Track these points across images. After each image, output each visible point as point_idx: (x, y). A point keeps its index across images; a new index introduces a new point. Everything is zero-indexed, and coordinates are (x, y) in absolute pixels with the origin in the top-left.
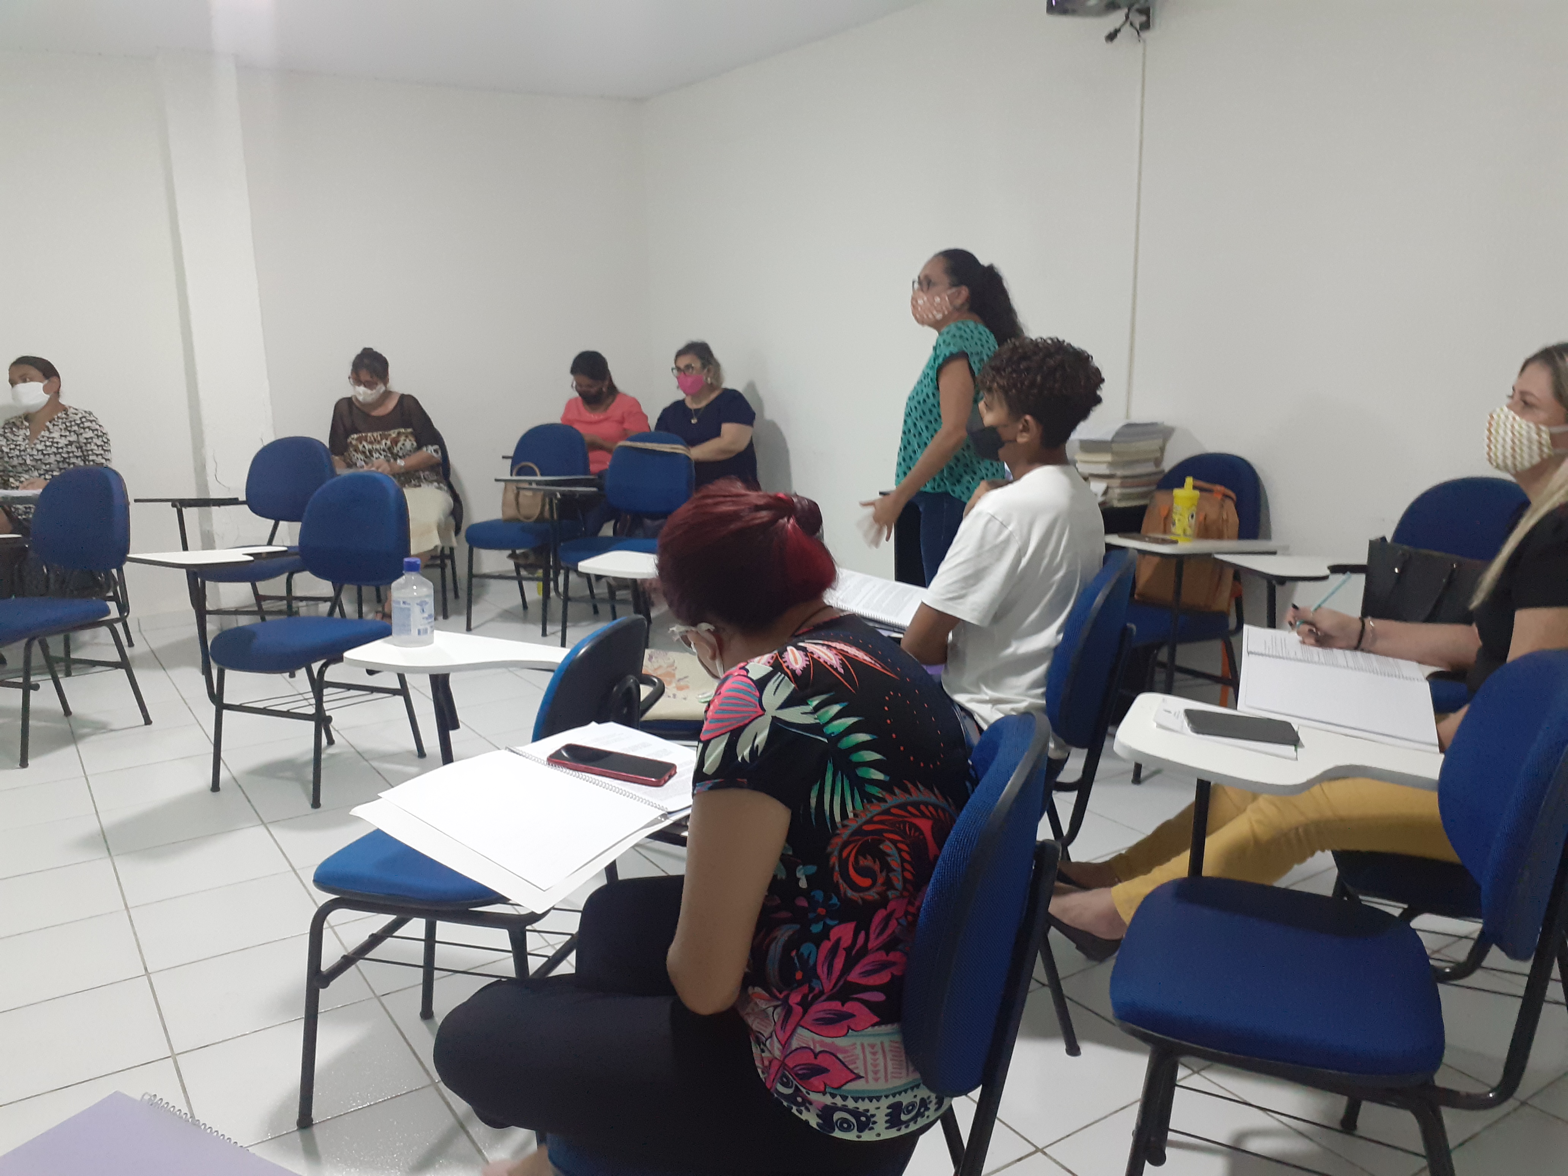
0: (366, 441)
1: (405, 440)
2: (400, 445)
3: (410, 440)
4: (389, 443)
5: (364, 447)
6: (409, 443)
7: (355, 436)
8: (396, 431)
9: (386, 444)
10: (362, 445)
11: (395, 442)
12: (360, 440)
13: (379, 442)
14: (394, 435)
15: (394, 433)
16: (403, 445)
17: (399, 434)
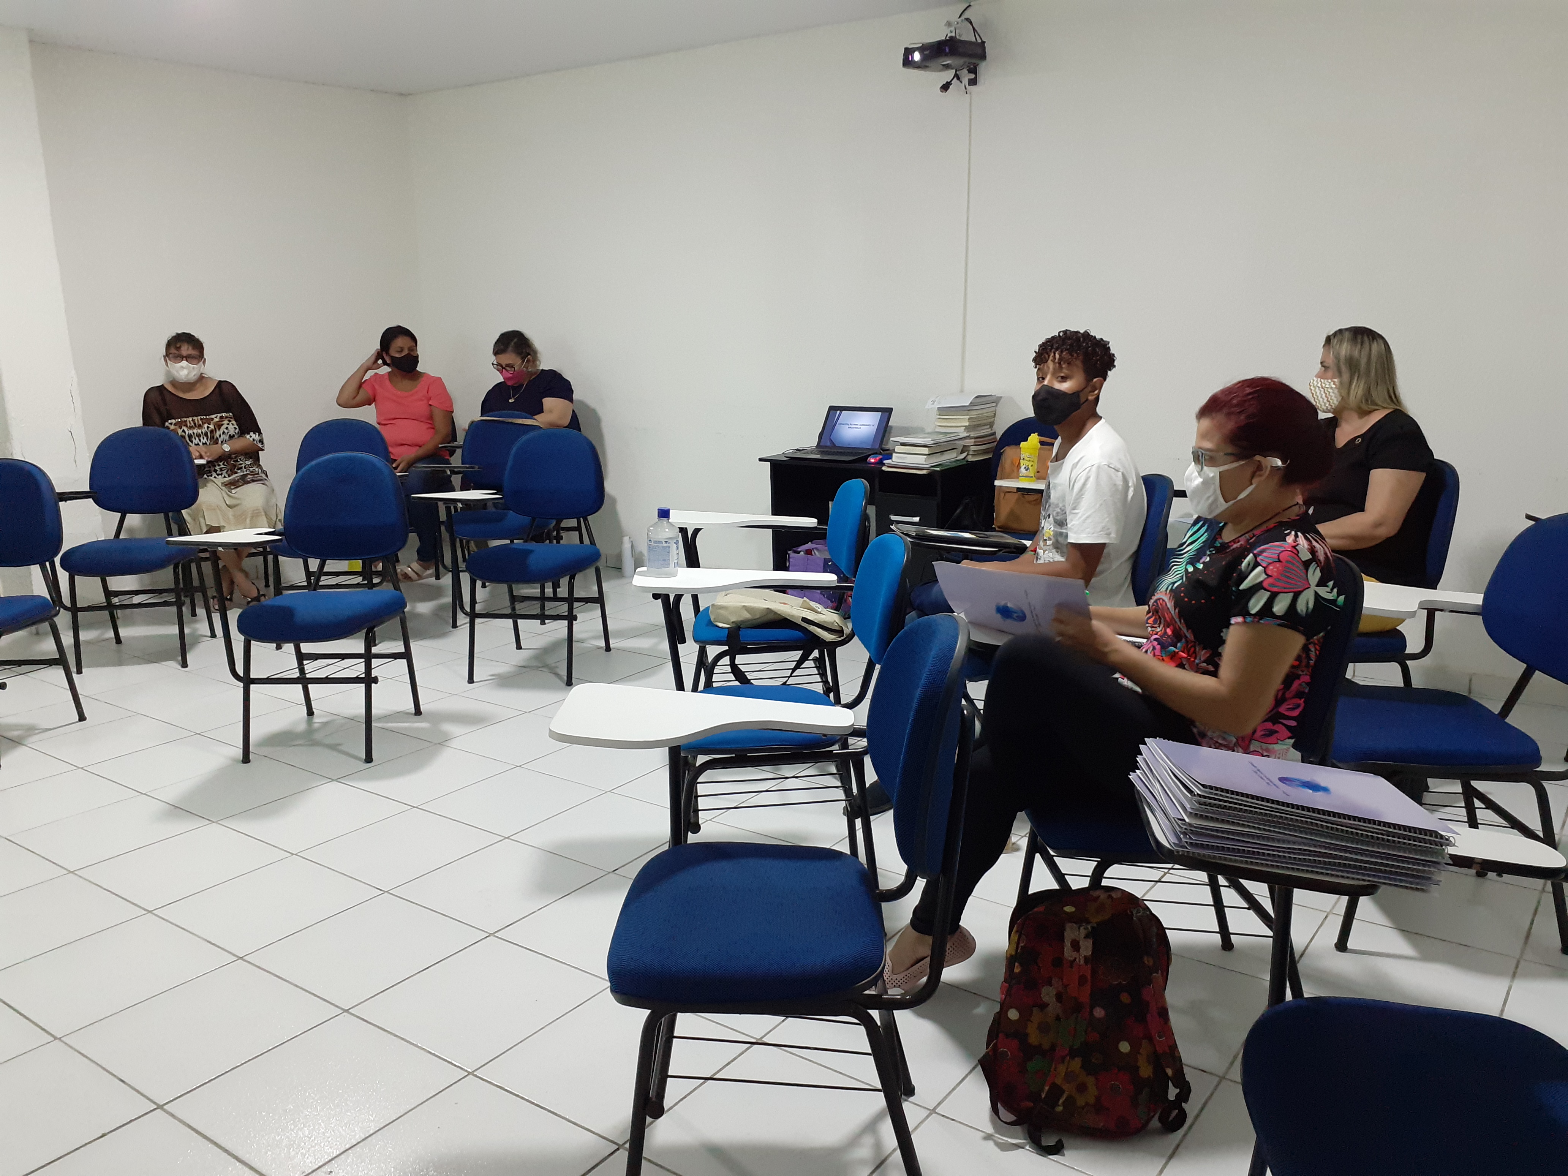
0: (186, 426)
1: (228, 424)
2: (223, 428)
3: (233, 424)
4: (212, 427)
5: (184, 431)
6: (232, 427)
7: (173, 421)
8: (219, 415)
9: (208, 427)
10: (182, 430)
11: (219, 426)
12: (179, 425)
13: (200, 426)
14: (216, 420)
15: (216, 417)
16: (227, 428)
17: (221, 417)
